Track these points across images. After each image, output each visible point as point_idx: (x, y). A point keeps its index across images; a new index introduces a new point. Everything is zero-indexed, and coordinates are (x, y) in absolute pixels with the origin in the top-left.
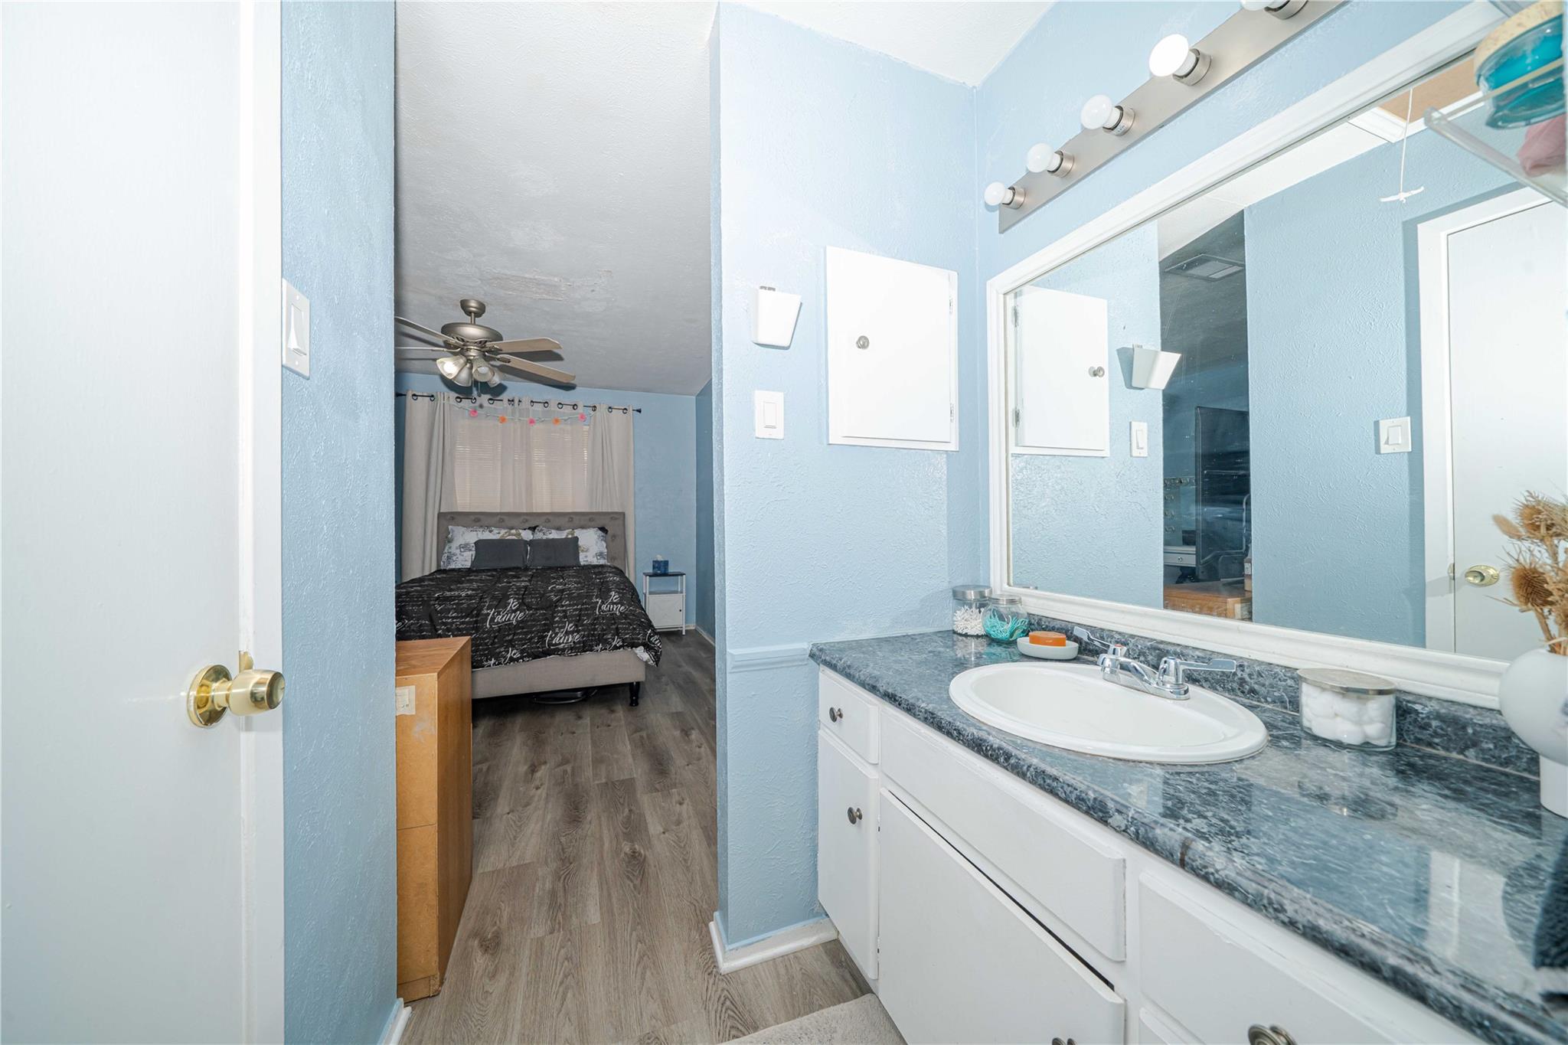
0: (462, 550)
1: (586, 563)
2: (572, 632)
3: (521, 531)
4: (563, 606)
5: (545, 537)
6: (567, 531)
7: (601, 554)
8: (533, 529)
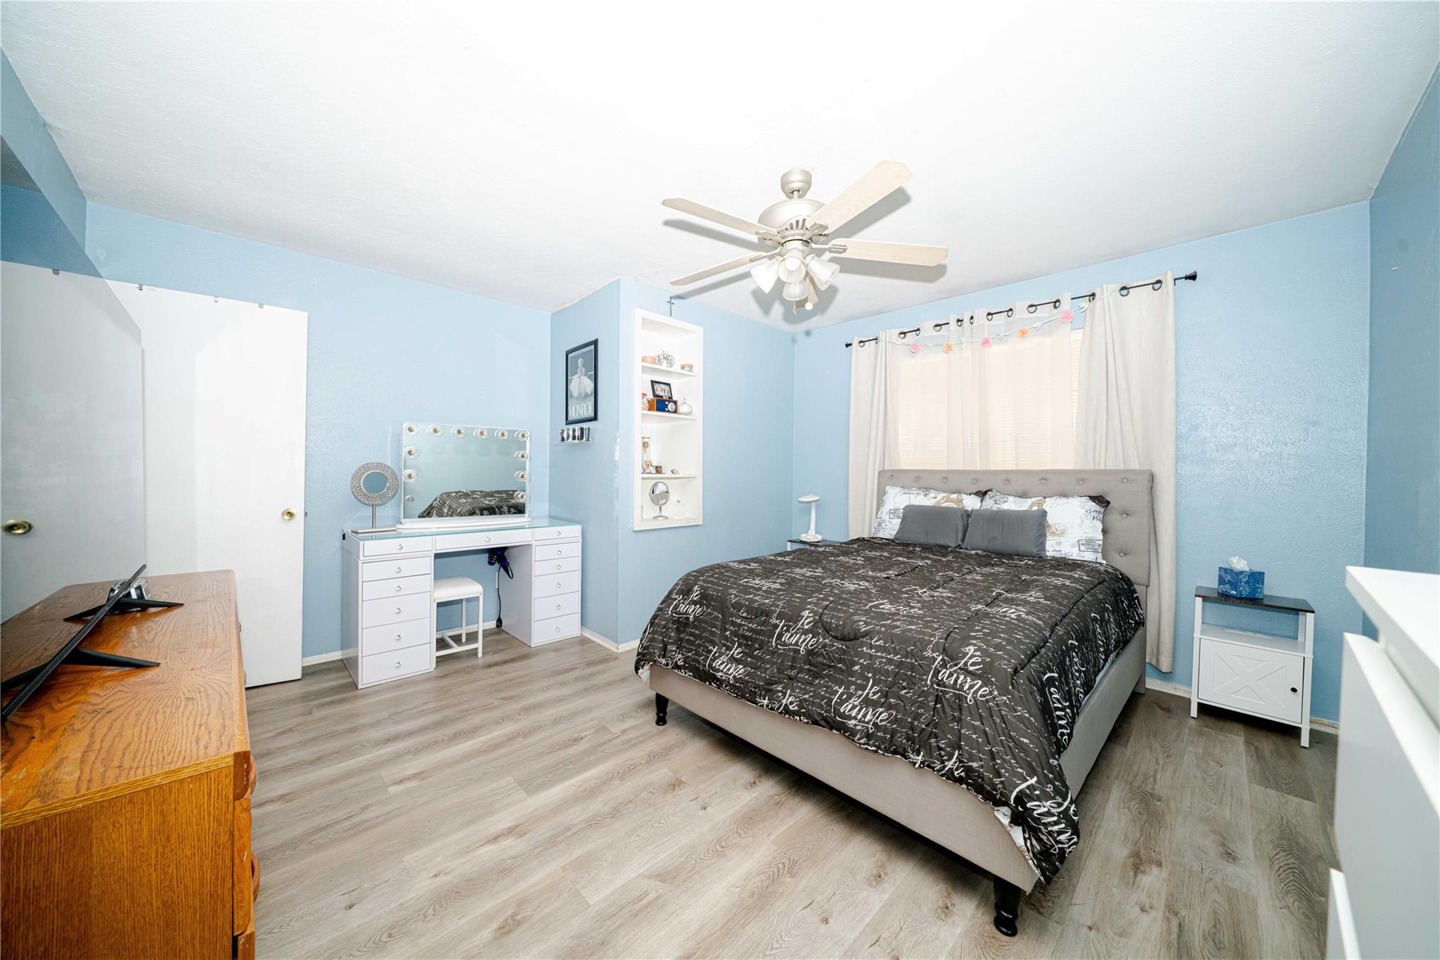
0: (891, 516)
1: (1058, 555)
2: (875, 704)
3: (964, 496)
4: (871, 647)
5: (995, 507)
6: (1034, 500)
7: (1089, 543)
8: (982, 494)
